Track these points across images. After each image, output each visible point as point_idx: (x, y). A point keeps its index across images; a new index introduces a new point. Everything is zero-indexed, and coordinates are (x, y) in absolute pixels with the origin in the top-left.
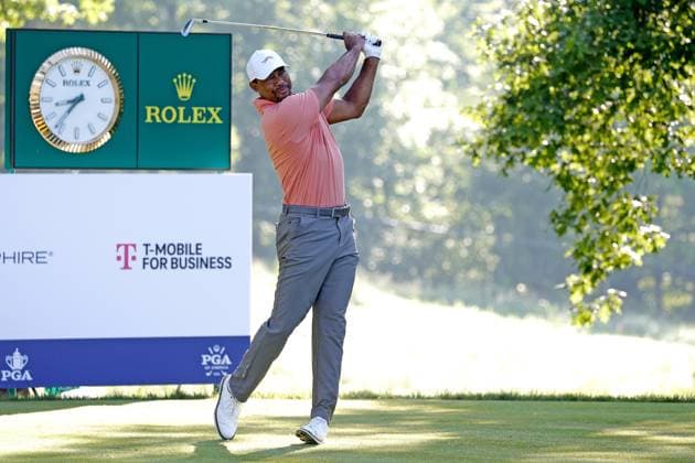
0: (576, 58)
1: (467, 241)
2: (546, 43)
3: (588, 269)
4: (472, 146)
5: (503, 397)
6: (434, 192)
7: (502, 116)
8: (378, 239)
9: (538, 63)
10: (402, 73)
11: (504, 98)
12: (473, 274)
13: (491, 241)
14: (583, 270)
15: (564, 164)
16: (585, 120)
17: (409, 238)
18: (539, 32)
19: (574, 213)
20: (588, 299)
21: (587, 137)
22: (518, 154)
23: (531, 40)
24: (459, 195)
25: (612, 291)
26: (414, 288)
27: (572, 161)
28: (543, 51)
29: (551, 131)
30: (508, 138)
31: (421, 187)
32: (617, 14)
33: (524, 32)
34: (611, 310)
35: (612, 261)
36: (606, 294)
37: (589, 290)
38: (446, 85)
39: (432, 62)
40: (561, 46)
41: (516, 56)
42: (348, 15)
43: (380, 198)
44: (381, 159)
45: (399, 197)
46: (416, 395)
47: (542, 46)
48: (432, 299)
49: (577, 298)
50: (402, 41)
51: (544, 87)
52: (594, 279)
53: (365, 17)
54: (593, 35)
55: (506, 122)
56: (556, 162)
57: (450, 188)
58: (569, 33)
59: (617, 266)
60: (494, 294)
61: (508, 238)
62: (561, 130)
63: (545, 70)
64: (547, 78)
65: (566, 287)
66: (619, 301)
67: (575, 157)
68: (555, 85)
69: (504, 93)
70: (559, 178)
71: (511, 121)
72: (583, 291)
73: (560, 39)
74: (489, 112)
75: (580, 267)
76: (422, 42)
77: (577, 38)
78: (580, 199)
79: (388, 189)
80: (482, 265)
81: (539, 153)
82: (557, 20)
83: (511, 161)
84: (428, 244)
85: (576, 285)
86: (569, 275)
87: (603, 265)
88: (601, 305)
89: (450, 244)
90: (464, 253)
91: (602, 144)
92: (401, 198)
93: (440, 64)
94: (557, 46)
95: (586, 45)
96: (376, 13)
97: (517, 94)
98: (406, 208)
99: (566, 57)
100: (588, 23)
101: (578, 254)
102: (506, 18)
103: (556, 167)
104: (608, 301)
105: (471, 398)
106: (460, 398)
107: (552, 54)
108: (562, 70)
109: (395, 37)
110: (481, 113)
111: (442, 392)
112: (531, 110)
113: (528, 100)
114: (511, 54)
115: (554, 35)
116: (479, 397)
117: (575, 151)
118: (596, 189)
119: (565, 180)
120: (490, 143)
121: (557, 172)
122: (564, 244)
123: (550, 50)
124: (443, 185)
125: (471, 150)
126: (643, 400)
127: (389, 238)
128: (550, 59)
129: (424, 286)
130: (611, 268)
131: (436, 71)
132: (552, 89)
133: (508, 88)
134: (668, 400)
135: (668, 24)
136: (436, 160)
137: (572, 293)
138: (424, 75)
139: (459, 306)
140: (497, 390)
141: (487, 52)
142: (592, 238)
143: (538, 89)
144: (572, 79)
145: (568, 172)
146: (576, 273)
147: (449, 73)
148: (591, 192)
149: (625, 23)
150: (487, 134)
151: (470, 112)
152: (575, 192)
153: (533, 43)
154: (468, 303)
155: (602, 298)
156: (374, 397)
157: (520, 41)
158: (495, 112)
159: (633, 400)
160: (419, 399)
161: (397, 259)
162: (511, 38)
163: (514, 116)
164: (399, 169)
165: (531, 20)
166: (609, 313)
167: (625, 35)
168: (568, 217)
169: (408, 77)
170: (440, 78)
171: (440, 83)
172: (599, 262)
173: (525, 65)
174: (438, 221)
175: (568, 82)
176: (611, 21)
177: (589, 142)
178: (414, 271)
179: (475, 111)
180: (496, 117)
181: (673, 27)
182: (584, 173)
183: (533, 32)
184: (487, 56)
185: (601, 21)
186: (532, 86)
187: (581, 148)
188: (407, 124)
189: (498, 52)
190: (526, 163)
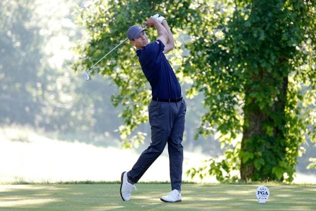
0: (122, 25)
1: (81, 112)
2: (108, 18)
3: (129, 123)
4: (75, 65)
5: (87, 183)
6: (65, 89)
7: (89, 51)
8: (39, 111)
9: (105, 27)
10: (50, 33)
11: (90, 43)
12: (84, 128)
13: (92, 112)
14: (127, 123)
15: (118, 74)
16: (127, 53)
17: (54, 111)
18: (106, 12)
19: (122, 97)
20: (129, 137)
21: (128, 61)
22: (96, 69)
23: (102, 16)
24: (78, 91)
25: (140, 133)
26: (56, 134)
27: (121, 73)
28: (107, 21)
29: (112, 58)
30: (92, 61)
31: (59, 87)
32: (141, 4)
33: (99, 13)
34: (140, 142)
35: (140, 119)
36: (137, 135)
37: (129, 133)
38: (71, 39)
39: (64, 28)
40: (116, 19)
41: (95, 23)
42: (24, 6)
43: (40, 92)
44: (40, 74)
45: (49, 91)
46: (46, 182)
47: (107, 19)
48: (63, 139)
49: (123, 136)
50: (50, 18)
51: (108, 38)
52: (132, 127)
53: (32, 7)
54: (130, 13)
55: (90, 54)
56: (114, 73)
57: (73, 87)
58: (119, 13)
59: (142, 121)
60: (94, 137)
61: (100, 110)
62: (116, 58)
63: (108, 30)
64: (109, 34)
65: (119, 131)
66: (143, 138)
67: (123, 71)
68: (113, 37)
69: (90, 41)
70: (115, 80)
71: (93, 53)
72: (127, 134)
73: (115, 16)
74: (83, 50)
75: (125, 122)
76: (59, 19)
77: (123, 15)
78: (125, 90)
79: (44, 88)
80: (88, 124)
81: (106, 69)
82: (114, 7)
83: (93, 73)
84: (62, 113)
85: (123, 131)
86: (120, 126)
87: (136, 121)
88: (135, 140)
89: (73, 114)
90: (80, 118)
91: (135, 64)
92: (50, 92)
93: (68, 29)
94: (114, 19)
95: (127, 19)
96: (37, 5)
97: (95, 41)
98: (52, 97)
99: (118, 24)
100: (128, 8)
101: (124, 116)
102: (90, 5)
103: (114, 75)
104: (138, 138)
105: (72, 183)
106: (67, 183)
107: (112, 22)
108: (116, 30)
109: (46, 16)
110: (79, 50)
111: (59, 181)
112: (102, 48)
113: (101, 44)
114: (92, 22)
115: (113, 14)
116: (76, 183)
117: (122, 68)
118: (132, 85)
119: (118, 81)
120: (83, 64)
121: (115, 78)
122: (118, 111)
123: (111, 21)
124: (70, 86)
125: (74, 67)
126: (152, 183)
127: (44, 111)
128: (111, 25)
129: (60, 133)
130: (139, 123)
131: (66, 32)
132: (112, 39)
133: (91, 38)
134: (163, 183)
135: (165, 9)
136: (67, 74)
137: (121, 134)
138: (60, 34)
139: (77, 143)
140: (84, 180)
141: (82, 22)
142: (130, 108)
143: (105, 39)
144: (121, 34)
145: (119, 77)
146: (123, 125)
147: (73, 33)
148: (130, 87)
149: (145, 8)
150: (82, 60)
151: (74, 50)
152: (123, 86)
153: (103, 18)
154: (81, 141)
155: (136, 136)
156: (27, 184)
157: (97, 17)
158: (85, 50)
159: (147, 183)
160: (48, 184)
161: (48, 121)
162: (92, 15)
163: (95, 51)
164: (49, 78)
165: (102, 7)
166: (138, 143)
167: (144, 14)
168: (119, 99)
169: (52, 35)
170: (68, 35)
171: (68, 38)
172: (134, 119)
173: (99, 28)
174: (67, 103)
175: (119, 36)
176: (138, 7)
177: (129, 64)
178: (56, 127)
179: (76, 49)
180: (86, 52)
181: (167, 10)
182: (127, 78)
183: (103, 12)
184: (82, 23)
185: (134, 7)
186: (102, 37)
187: (125, 67)
188: (53, 58)
189: (87, 22)
190: (100, 73)
